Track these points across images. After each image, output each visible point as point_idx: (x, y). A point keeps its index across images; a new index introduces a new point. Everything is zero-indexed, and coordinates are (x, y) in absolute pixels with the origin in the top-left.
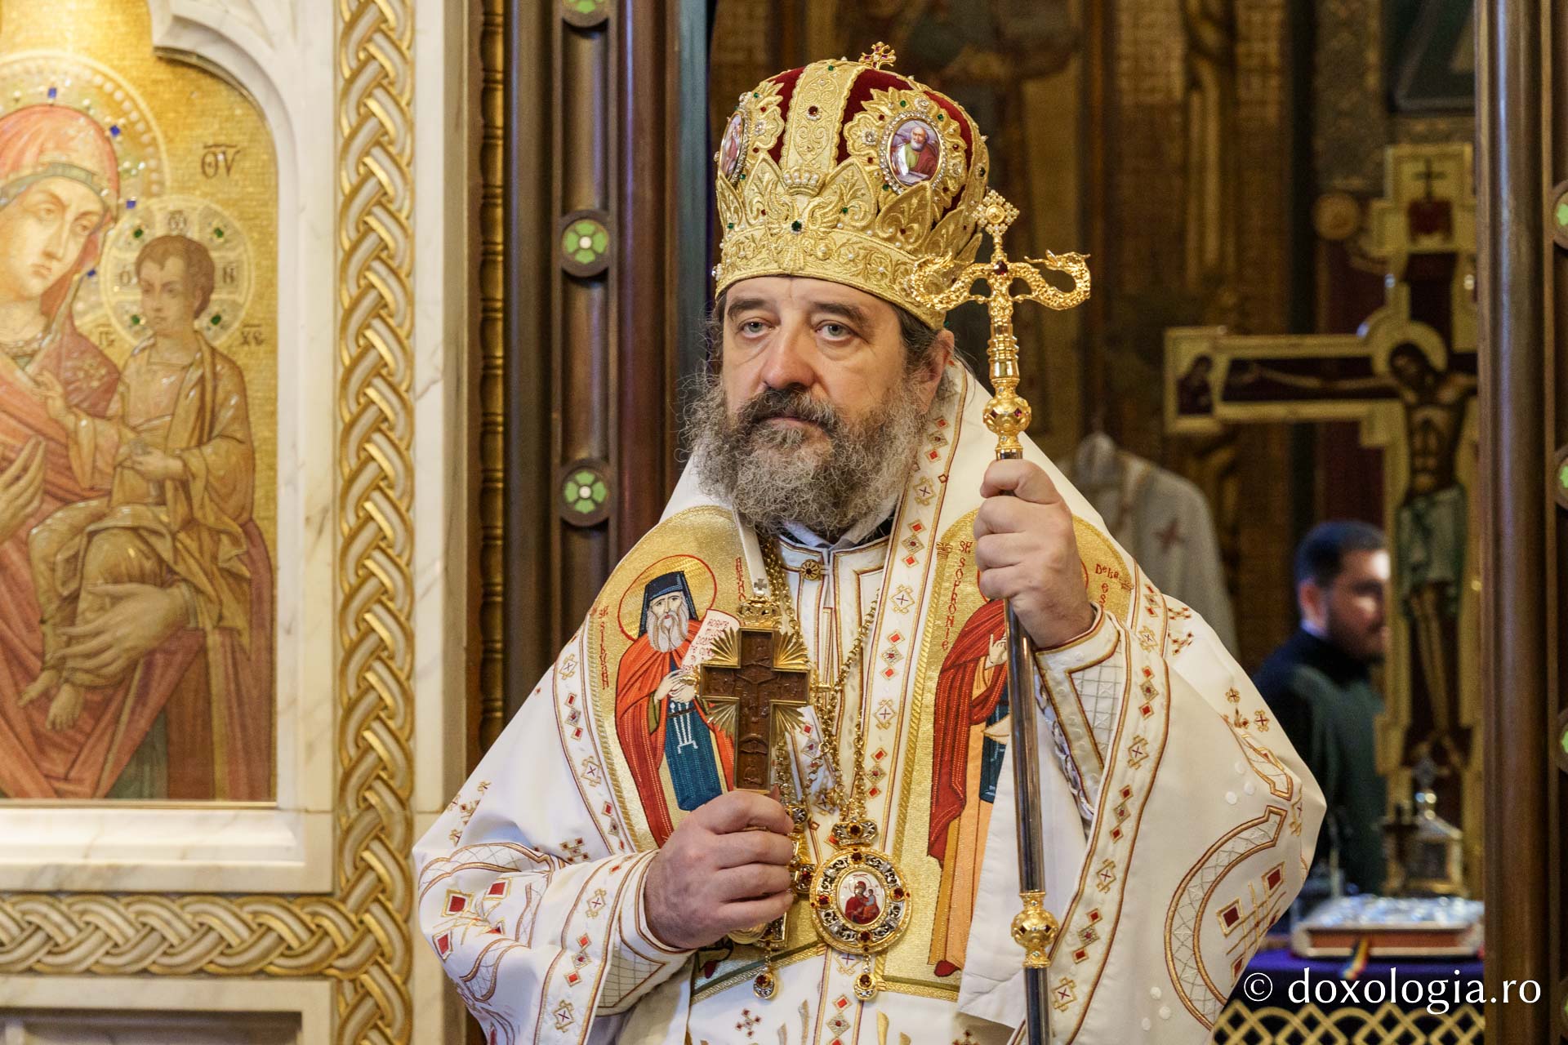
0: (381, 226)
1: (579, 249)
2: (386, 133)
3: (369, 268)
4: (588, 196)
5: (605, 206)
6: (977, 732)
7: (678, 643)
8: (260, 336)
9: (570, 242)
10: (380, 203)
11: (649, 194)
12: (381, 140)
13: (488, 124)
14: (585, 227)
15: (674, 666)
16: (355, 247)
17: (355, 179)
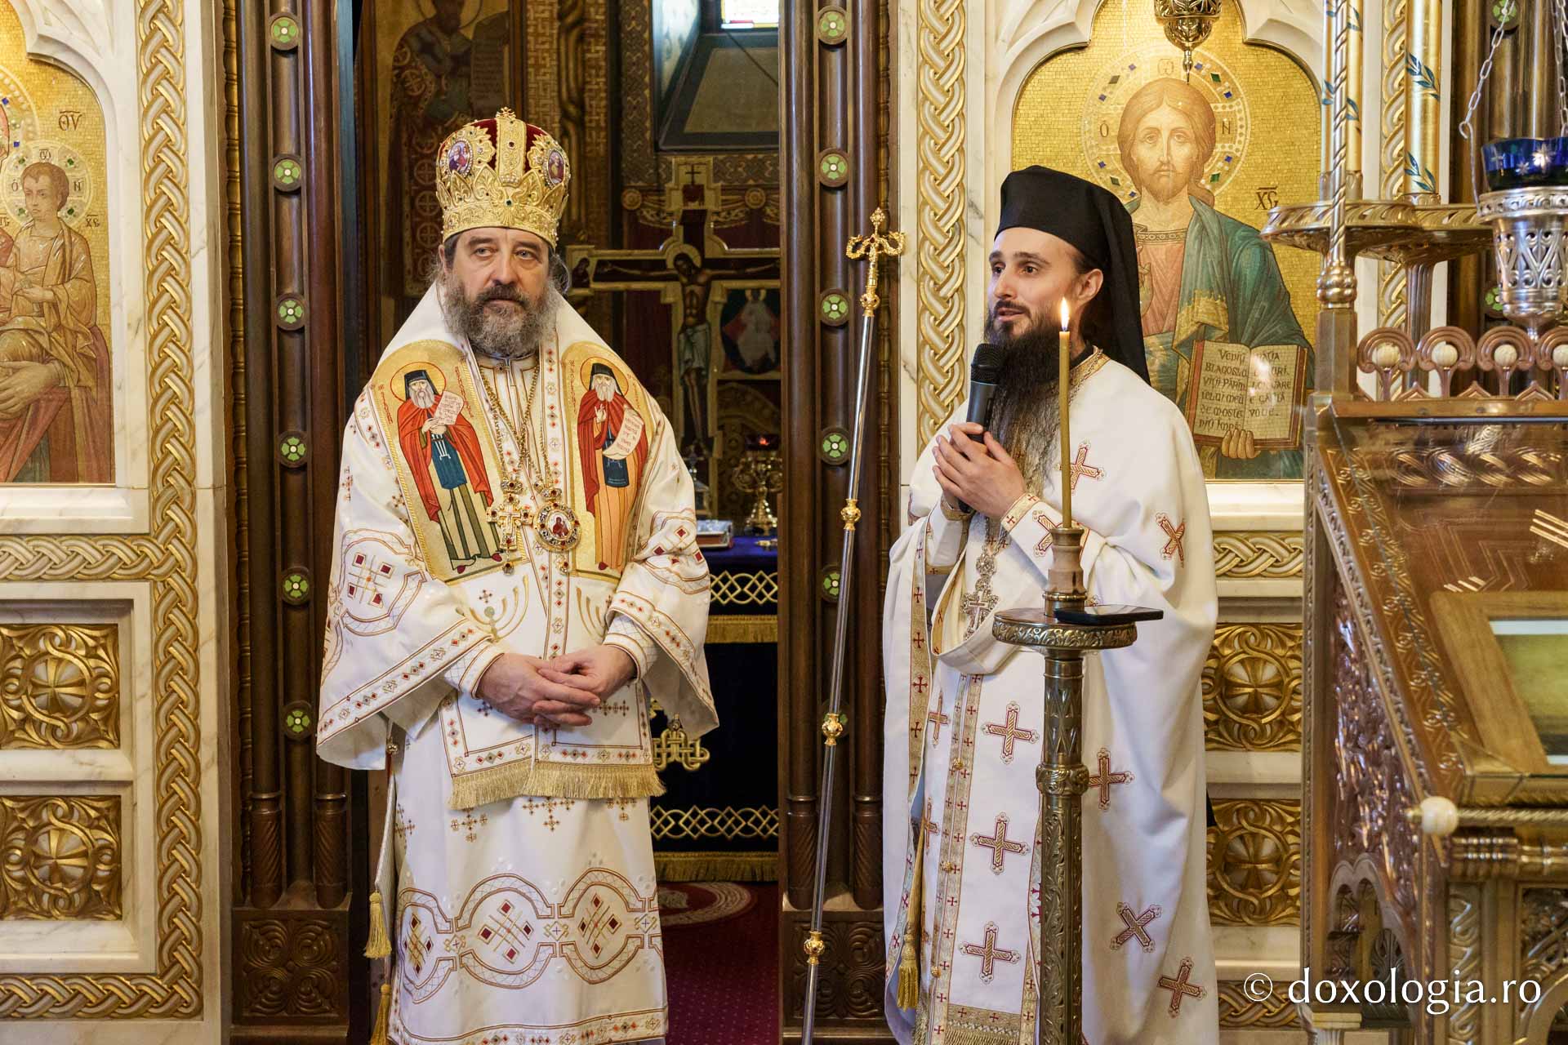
0: (167, 157)
1: (284, 175)
2: (170, 106)
3: (161, 183)
4: (288, 146)
5: (298, 152)
6: (599, 453)
7: (430, 405)
8: (97, 221)
9: (279, 172)
10: (167, 146)
11: (324, 146)
12: (166, 110)
13: (229, 104)
14: (287, 164)
15: (430, 416)
16: (152, 171)
17: (151, 132)
